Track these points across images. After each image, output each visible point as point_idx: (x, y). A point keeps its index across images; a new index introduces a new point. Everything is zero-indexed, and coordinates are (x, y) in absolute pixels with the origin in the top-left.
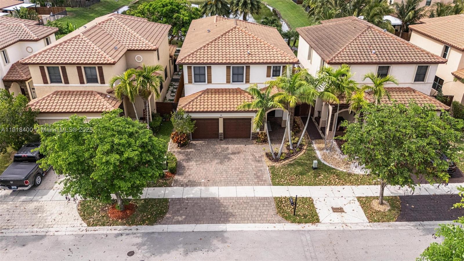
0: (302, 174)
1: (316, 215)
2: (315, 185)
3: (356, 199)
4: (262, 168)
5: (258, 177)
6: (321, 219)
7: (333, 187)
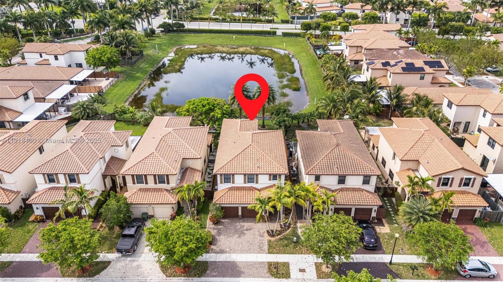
0: (286, 246)
1: (289, 274)
2: (293, 253)
3: (314, 264)
4: (263, 241)
5: (260, 248)
6: (291, 276)
7: (303, 255)
